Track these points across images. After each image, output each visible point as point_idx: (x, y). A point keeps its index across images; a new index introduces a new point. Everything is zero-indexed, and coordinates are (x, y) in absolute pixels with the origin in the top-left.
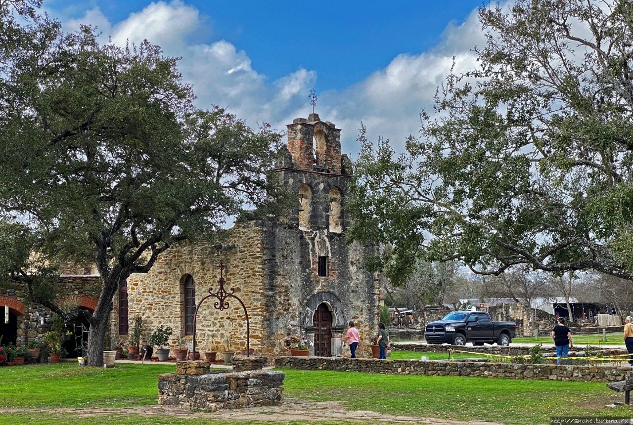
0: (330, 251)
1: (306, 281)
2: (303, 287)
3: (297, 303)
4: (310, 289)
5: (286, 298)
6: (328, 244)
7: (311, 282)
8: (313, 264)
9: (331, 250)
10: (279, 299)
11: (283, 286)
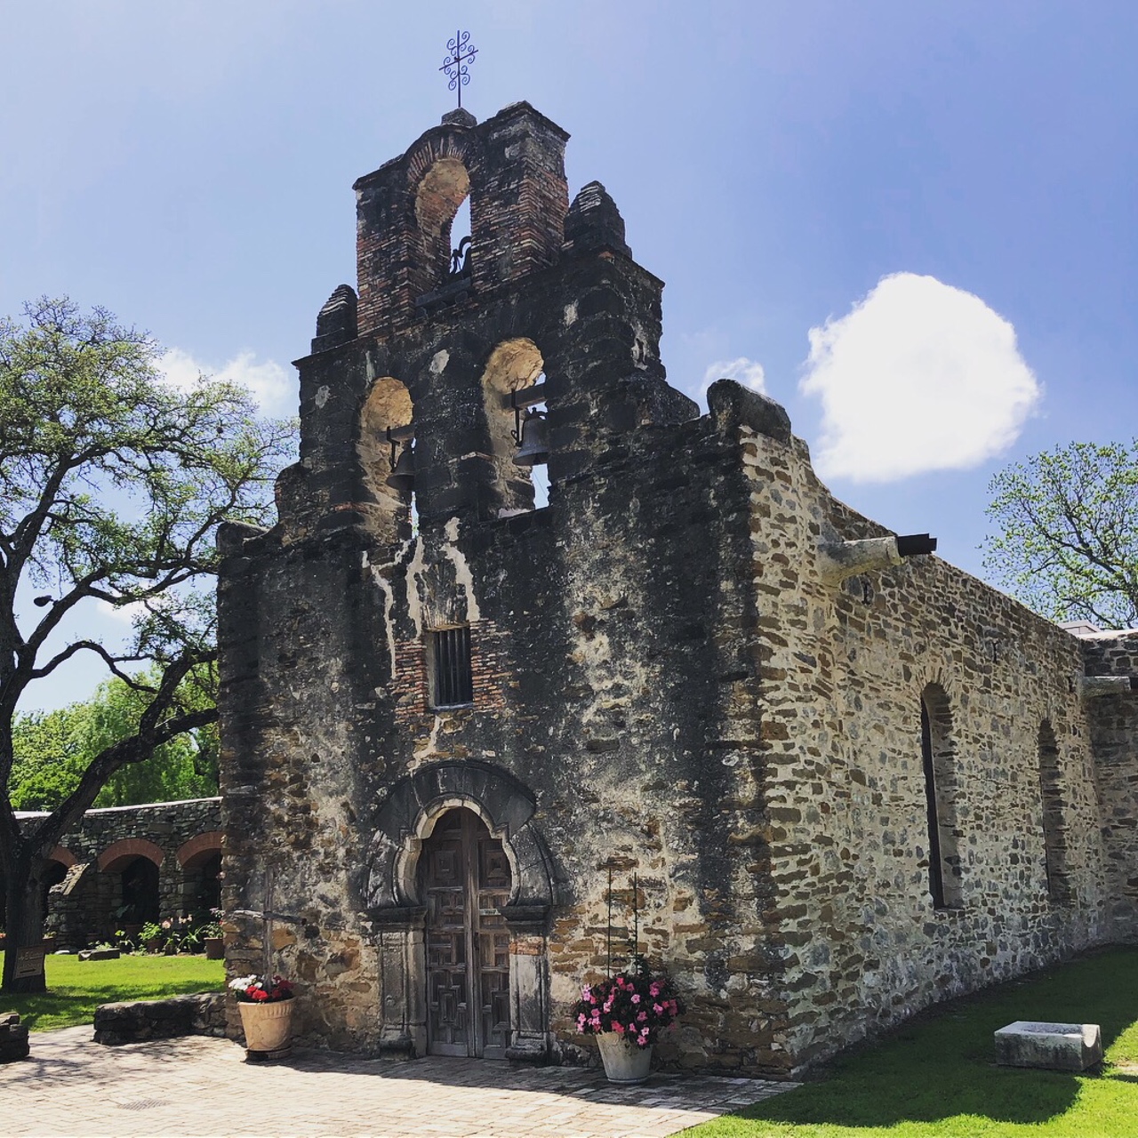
0: (472, 599)
1: (371, 730)
2: (362, 754)
3: (340, 818)
4: (389, 757)
5: (299, 802)
6: (464, 575)
7: (395, 730)
8: (399, 665)
9: (479, 591)
10: (273, 808)
11: (286, 761)
